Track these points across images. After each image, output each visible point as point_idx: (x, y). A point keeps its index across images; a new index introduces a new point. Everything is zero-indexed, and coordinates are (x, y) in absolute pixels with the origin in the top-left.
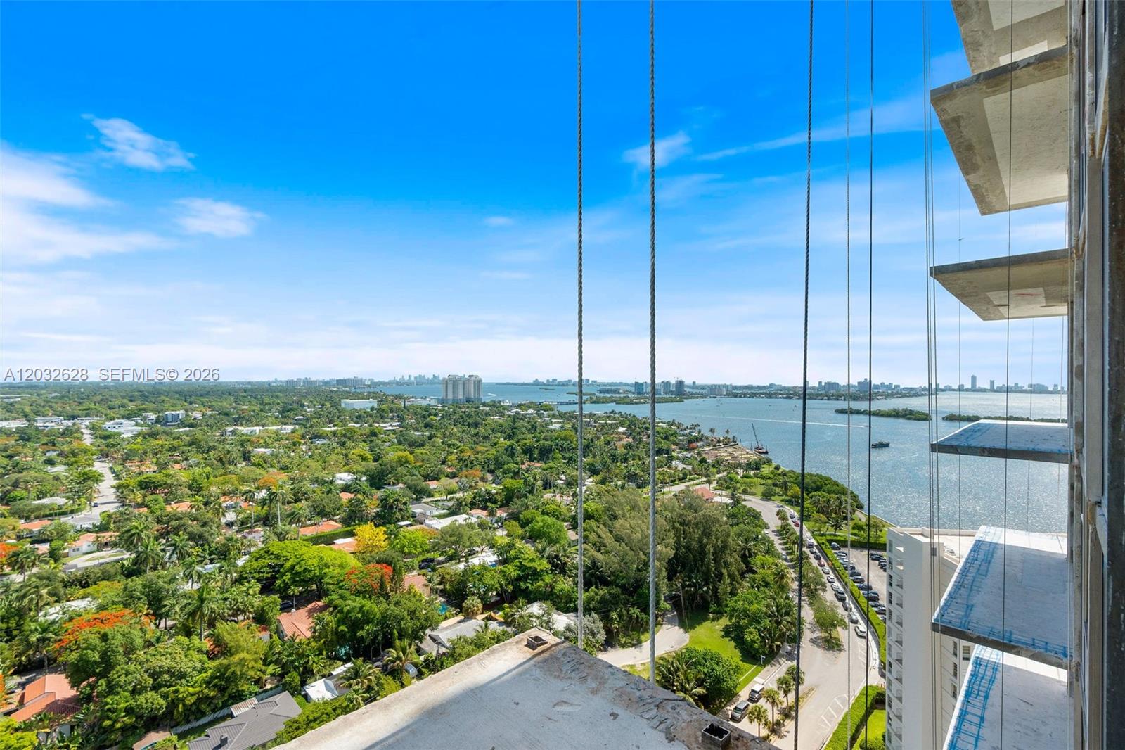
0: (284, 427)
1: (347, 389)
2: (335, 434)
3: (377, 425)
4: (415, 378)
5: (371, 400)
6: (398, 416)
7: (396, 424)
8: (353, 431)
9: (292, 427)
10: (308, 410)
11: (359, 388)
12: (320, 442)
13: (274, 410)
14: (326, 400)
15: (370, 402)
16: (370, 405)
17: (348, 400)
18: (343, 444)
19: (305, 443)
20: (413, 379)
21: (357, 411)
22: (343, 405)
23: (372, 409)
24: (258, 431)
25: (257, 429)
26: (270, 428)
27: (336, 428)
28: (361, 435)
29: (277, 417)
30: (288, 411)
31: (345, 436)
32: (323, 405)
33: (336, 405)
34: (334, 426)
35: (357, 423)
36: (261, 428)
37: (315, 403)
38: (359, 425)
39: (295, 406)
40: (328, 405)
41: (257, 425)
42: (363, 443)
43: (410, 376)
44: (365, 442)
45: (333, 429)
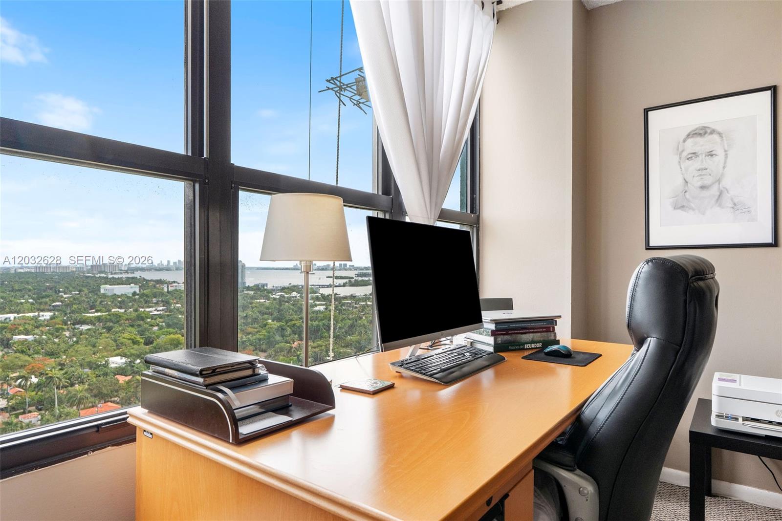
0: (41, 313)
1: (103, 275)
2: (99, 319)
3: (143, 310)
4: (175, 263)
5: (132, 285)
6: (162, 301)
7: (161, 308)
8: (117, 315)
9: (51, 314)
10: (65, 296)
11: (115, 273)
12: (85, 327)
13: (27, 296)
14: (83, 286)
15: (132, 288)
16: (132, 291)
17: (108, 286)
18: (109, 329)
19: (68, 329)
20: (172, 264)
21: (119, 296)
22: (102, 291)
23: (134, 294)
24: (12, 318)
25: (12, 316)
26: (27, 315)
27: (99, 314)
28: (127, 319)
29: (32, 304)
30: (43, 297)
31: (111, 321)
32: (80, 291)
33: (96, 291)
34: (97, 311)
35: (120, 308)
36: (16, 315)
37: (71, 289)
38: (123, 311)
39: (49, 292)
40: (86, 290)
41: (11, 312)
42: (130, 328)
43: (169, 262)
44: (132, 326)
45: (97, 314)
